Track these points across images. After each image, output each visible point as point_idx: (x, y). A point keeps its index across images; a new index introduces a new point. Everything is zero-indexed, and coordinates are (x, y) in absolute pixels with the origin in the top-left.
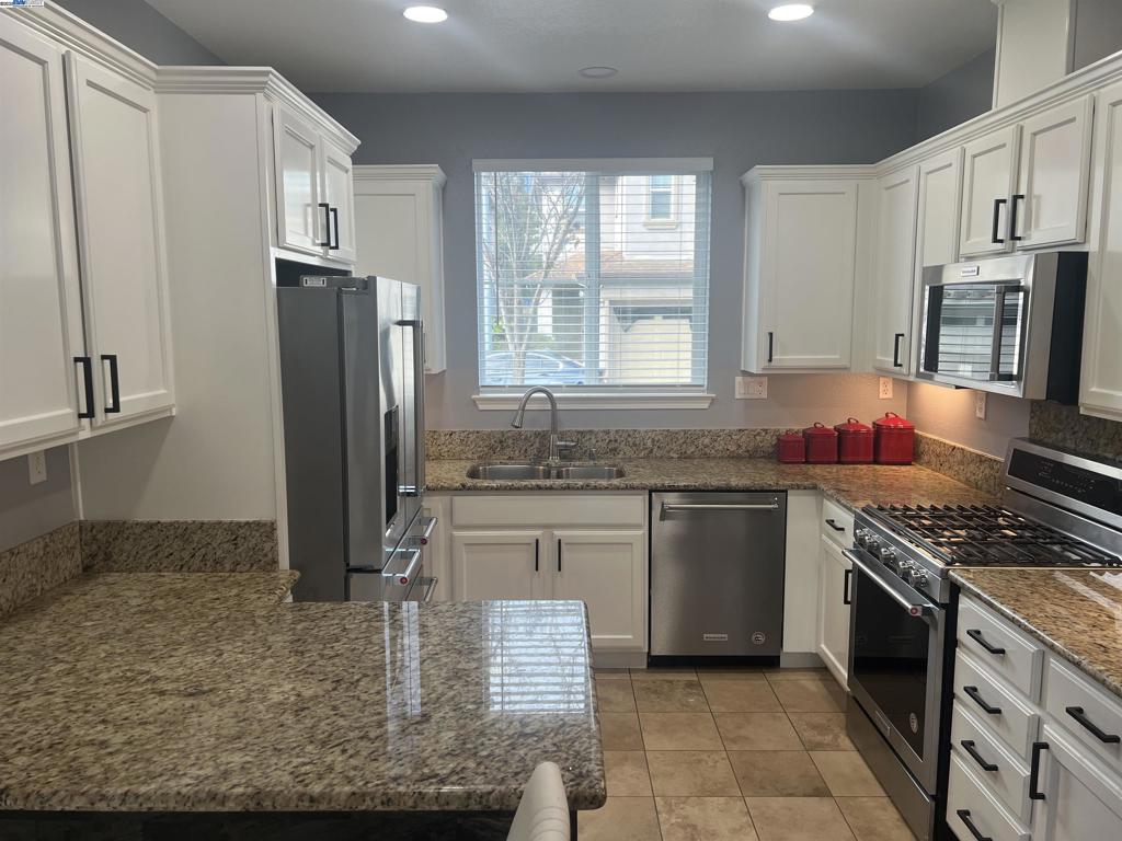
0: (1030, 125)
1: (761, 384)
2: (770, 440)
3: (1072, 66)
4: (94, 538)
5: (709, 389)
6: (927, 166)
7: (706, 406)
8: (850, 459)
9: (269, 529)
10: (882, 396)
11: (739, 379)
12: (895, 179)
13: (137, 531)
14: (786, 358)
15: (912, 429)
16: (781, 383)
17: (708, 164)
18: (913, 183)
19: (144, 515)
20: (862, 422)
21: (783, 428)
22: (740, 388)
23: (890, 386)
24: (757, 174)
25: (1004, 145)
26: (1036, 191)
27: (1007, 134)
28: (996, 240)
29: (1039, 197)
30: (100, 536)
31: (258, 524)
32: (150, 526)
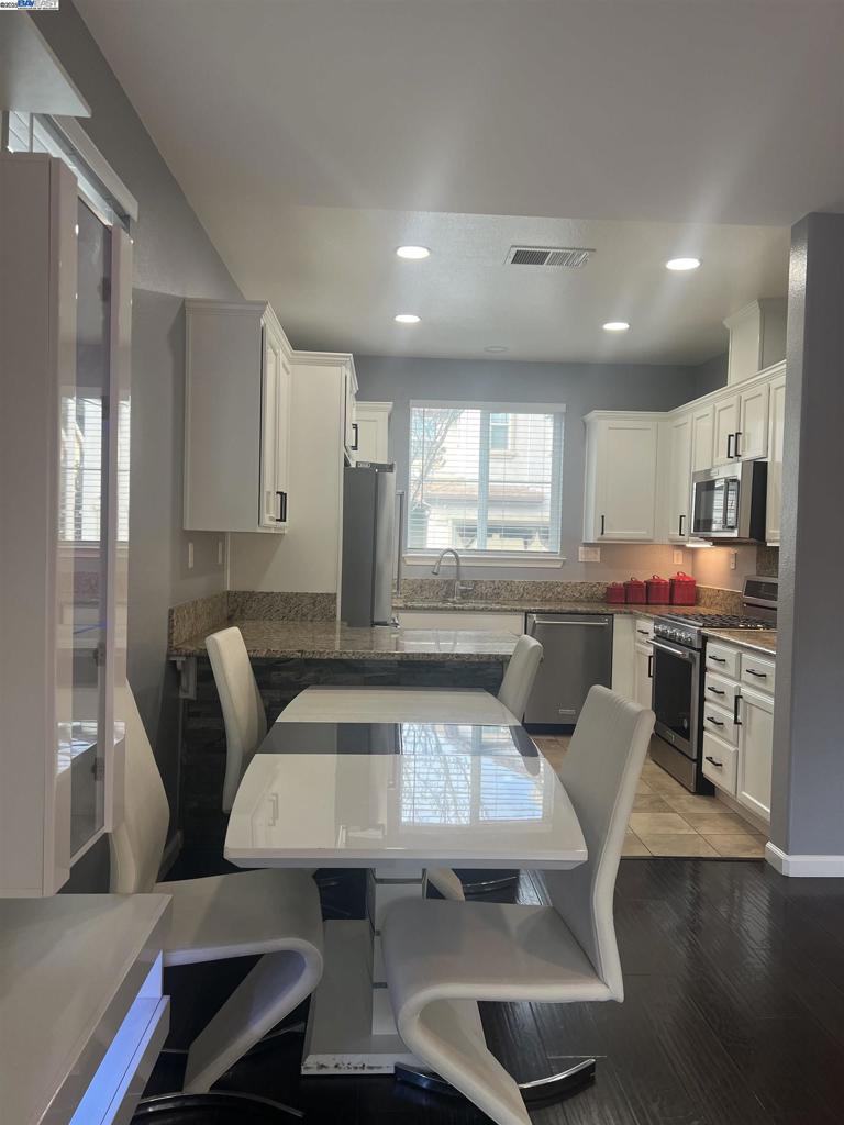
0: (745, 395)
1: (596, 553)
2: (601, 591)
3: (762, 367)
4: (236, 601)
5: (562, 553)
6: (698, 414)
7: (559, 566)
8: (654, 601)
9: (332, 597)
10: (675, 562)
11: (581, 549)
12: (681, 421)
13: (260, 596)
14: (614, 533)
15: (694, 582)
16: (611, 550)
17: (562, 408)
18: (689, 425)
19: (264, 588)
20: (662, 578)
21: (610, 583)
22: (582, 554)
23: (681, 557)
24: (594, 416)
25: (731, 406)
26: (747, 431)
27: (733, 400)
28: (729, 457)
29: (749, 435)
30: (239, 599)
31: (328, 595)
32: (268, 594)
